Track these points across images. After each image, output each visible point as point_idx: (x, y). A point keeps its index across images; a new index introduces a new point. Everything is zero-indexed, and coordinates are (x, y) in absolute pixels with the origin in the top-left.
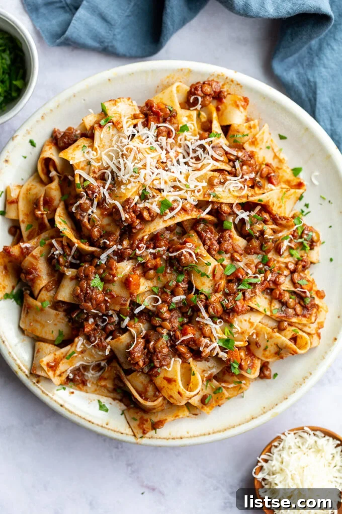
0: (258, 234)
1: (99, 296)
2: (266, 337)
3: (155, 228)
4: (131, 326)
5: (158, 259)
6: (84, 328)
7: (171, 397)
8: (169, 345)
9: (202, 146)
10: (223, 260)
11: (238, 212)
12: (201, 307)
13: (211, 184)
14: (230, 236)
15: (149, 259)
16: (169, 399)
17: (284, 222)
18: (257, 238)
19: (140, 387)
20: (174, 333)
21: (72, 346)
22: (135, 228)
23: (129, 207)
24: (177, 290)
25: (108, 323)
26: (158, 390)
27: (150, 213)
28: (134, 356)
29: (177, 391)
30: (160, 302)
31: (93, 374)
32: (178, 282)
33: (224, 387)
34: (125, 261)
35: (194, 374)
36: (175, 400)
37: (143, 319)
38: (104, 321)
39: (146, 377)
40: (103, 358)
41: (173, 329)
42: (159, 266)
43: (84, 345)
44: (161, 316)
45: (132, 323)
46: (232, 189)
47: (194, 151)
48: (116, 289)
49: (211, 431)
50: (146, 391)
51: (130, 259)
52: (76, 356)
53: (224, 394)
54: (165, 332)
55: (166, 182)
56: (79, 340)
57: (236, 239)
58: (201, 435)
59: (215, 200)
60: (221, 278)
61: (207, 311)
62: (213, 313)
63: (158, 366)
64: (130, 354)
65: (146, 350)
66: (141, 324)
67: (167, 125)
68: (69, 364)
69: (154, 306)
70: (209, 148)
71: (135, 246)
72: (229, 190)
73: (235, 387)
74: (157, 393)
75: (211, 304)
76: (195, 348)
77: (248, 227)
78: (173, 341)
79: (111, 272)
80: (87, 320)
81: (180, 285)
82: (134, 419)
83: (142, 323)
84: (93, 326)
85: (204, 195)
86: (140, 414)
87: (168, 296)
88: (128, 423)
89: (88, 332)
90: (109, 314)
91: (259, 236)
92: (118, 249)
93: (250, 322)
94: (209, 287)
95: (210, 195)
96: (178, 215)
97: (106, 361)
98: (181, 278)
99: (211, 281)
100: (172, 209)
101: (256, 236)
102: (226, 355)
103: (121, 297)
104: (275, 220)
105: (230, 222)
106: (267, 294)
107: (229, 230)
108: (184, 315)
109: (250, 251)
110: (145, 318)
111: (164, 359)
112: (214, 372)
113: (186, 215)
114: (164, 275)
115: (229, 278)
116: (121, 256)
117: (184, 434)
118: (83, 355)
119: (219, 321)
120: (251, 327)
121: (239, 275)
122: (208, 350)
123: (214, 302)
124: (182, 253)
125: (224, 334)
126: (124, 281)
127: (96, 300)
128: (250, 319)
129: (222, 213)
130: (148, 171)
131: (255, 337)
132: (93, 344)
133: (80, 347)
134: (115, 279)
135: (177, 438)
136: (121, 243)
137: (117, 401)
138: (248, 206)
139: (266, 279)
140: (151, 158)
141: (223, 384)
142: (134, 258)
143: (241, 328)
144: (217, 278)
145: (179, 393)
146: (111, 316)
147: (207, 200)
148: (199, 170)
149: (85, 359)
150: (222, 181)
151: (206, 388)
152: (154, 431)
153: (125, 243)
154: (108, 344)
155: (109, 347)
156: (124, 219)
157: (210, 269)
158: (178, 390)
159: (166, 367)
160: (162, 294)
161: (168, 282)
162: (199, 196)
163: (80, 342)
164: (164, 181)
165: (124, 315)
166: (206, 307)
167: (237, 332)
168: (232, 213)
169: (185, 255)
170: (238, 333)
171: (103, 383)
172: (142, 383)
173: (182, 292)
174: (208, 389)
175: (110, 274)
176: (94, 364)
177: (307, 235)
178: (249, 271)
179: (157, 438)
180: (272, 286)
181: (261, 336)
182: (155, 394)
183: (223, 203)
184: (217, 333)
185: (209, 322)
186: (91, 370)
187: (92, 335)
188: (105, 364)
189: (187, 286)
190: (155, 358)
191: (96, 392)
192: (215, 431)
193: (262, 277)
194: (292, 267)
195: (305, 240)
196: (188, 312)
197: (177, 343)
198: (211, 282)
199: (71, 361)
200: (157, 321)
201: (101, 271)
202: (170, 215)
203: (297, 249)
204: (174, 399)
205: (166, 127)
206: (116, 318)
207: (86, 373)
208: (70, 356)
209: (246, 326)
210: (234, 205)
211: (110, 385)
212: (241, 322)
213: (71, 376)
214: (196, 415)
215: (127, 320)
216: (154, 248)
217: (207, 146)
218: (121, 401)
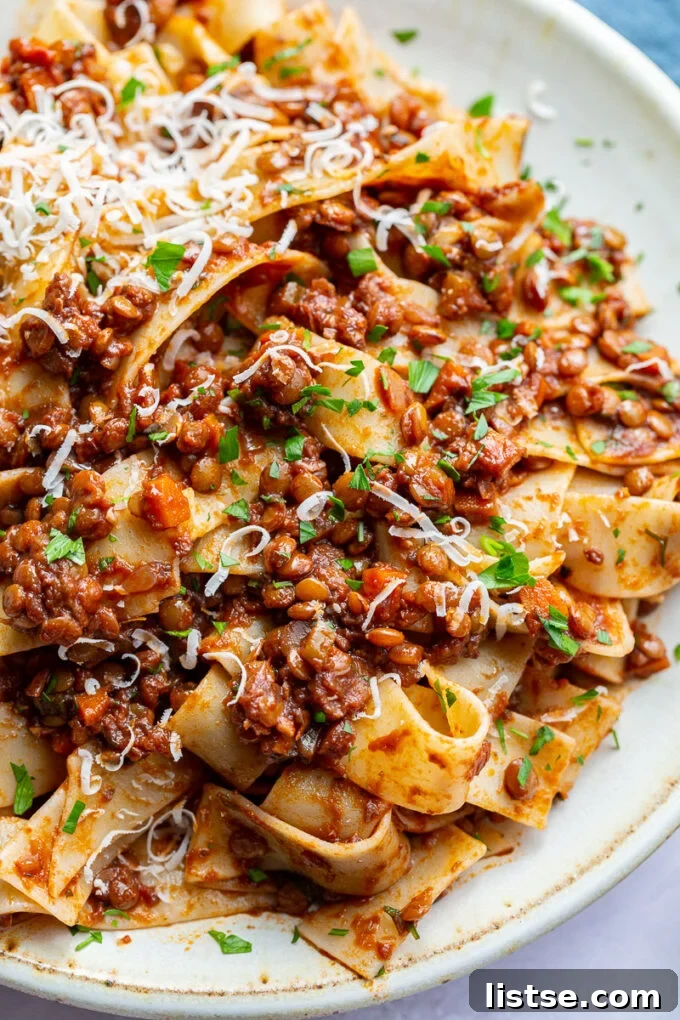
0: (455, 252)
1: (83, 585)
2: (607, 524)
3: (163, 330)
4: (213, 646)
5: (209, 418)
6: (79, 713)
7: (416, 791)
8: (344, 643)
9: (199, 108)
10: (393, 354)
11: (376, 214)
12: (388, 495)
13: (267, 172)
14: (383, 288)
15: (183, 425)
16: (412, 802)
17: (512, 197)
18: (458, 266)
19: (315, 813)
20: (344, 605)
21: (66, 789)
22: (106, 354)
23: (65, 300)
24: (298, 482)
25: (145, 672)
26: (368, 794)
27: (130, 297)
28: (258, 708)
29: (426, 756)
30: (266, 536)
31: (163, 864)
32: (292, 460)
33: (553, 725)
34: (118, 461)
35: (452, 700)
36: (432, 794)
37: (240, 614)
38: (130, 666)
39: (319, 778)
40: (171, 797)
41: (336, 595)
42: (218, 435)
43: (103, 773)
44: (286, 571)
45: (212, 638)
46: (331, 168)
47: (185, 132)
48: (124, 548)
49: (573, 871)
50: (336, 815)
51: (128, 451)
52: (91, 815)
53: (560, 744)
54: (315, 607)
55: (141, 209)
56: (81, 759)
57: (401, 290)
58: (547, 894)
59: (297, 200)
60: (408, 403)
61: (412, 500)
62: (429, 497)
63: (339, 713)
64: (242, 709)
65: (285, 685)
66: (237, 630)
67: (81, 81)
68: (81, 850)
69: (253, 560)
70: (222, 103)
71: (127, 402)
72: (325, 173)
73: (583, 716)
74: (370, 805)
75: (411, 476)
76: (421, 625)
77: (420, 245)
78: (349, 626)
79: (89, 499)
80: (79, 689)
81: (301, 467)
82: (337, 933)
83: (242, 624)
84: (105, 699)
85: (262, 199)
86: (348, 916)
87: (280, 509)
88: (324, 953)
89: (97, 719)
90: (137, 644)
91: (463, 258)
92: (85, 436)
93: (542, 498)
94: (386, 438)
95: (277, 195)
96: (212, 270)
97: (183, 802)
98: (296, 447)
99: (384, 416)
100: (189, 263)
101: (452, 261)
102: (518, 608)
103: (150, 564)
104: (485, 203)
105: (363, 251)
106: (554, 419)
107: (373, 269)
108: (347, 548)
109: (456, 304)
110: (242, 610)
111: (348, 688)
112: (504, 685)
113: (235, 262)
114: (246, 464)
115: (432, 402)
116: (98, 454)
117: (499, 912)
118: (110, 805)
119: (453, 522)
120: (552, 509)
121: (455, 378)
122: (461, 612)
123: (416, 468)
124: (269, 359)
125: (487, 553)
126: (136, 509)
127: (81, 599)
128: (539, 490)
129: (333, 224)
130: (78, 192)
131: (574, 536)
132: (126, 751)
133: (92, 783)
134: (111, 515)
135: (484, 932)
136: (84, 416)
137: (265, 914)
138: (392, 192)
139: (532, 370)
140: (73, 161)
141: (547, 718)
142: (137, 442)
143: (526, 522)
144: (397, 400)
145: (434, 758)
146: (144, 648)
147: (276, 210)
148: (217, 160)
149: (122, 817)
150: (295, 152)
151: (504, 747)
152: (410, 936)
153: (98, 411)
154: (168, 731)
155: (175, 738)
156: (64, 339)
157: (366, 380)
158: (427, 751)
159: (362, 715)
160: (261, 513)
161: (264, 474)
162: (251, 208)
163: (84, 762)
164: (135, 205)
165: (180, 630)
166: (403, 489)
167: (523, 538)
168: (358, 222)
169: (279, 363)
170: (525, 540)
171: (201, 871)
172: (314, 798)
173: (317, 484)
174: (508, 748)
175: (90, 506)
176: (152, 824)
177: (588, 236)
178: (477, 362)
179: (425, 957)
180: (558, 387)
181: (592, 529)
182: (365, 809)
183: (321, 202)
184: (465, 555)
185: (430, 532)
186: (151, 855)
187: (113, 727)
188: (184, 814)
189: (322, 465)
190: (320, 691)
191: (193, 914)
192: (584, 863)
193: (519, 365)
194: (587, 327)
195: (591, 250)
196: (355, 536)
197: (365, 625)
198: (386, 422)
199: (82, 838)
200: (282, 592)
201: (62, 515)
202: (189, 277)
203: (577, 284)
204: (425, 794)
205: (79, 89)
206: (159, 649)
207: (140, 868)
208: (74, 817)
209: (536, 512)
210: (357, 195)
211: (224, 869)
212: (518, 506)
213: (103, 888)
214: (509, 851)
215: (194, 638)
216: (184, 394)
217: (212, 99)
218: (275, 909)
